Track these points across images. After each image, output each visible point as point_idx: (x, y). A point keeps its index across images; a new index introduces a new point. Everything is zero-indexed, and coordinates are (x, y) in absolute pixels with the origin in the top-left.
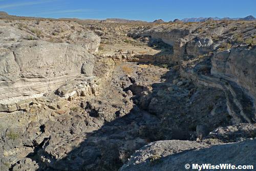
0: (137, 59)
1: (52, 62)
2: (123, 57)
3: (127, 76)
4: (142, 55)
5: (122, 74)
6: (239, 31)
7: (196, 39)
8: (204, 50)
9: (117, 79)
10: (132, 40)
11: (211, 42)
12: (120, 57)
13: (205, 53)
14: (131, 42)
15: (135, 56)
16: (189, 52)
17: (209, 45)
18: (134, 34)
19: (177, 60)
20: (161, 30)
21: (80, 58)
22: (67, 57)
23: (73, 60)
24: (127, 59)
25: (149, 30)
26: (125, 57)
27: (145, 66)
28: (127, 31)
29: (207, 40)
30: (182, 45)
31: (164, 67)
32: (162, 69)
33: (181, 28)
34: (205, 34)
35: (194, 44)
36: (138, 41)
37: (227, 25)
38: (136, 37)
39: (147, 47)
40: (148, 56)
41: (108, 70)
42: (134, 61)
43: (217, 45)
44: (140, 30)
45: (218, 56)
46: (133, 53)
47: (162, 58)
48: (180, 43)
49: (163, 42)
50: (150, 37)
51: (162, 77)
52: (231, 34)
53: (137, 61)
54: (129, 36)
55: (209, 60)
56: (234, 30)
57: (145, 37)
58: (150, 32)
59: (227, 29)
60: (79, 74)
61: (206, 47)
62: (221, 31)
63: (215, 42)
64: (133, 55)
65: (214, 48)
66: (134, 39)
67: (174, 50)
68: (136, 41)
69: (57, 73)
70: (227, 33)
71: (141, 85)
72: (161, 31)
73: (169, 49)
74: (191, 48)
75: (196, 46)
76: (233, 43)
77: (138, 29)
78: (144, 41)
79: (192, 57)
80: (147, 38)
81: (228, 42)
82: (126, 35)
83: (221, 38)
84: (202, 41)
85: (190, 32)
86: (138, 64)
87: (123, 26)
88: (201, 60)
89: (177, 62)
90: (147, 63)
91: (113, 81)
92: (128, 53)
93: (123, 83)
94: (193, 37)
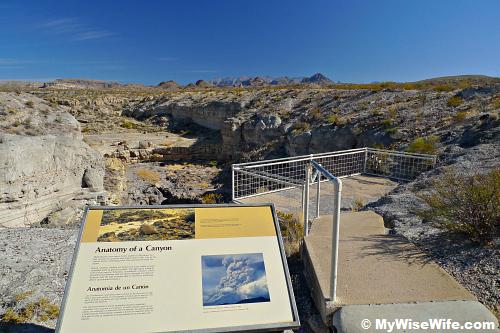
0: (158, 156)
1: (31, 170)
2: (133, 155)
3: (153, 186)
4: (169, 149)
5: (142, 184)
6: (314, 104)
7: (256, 117)
8: (271, 134)
9: (138, 193)
10: (135, 122)
11: (279, 121)
12: (127, 155)
13: (272, 138)
14: (135, 127)
15: (154, 152)
16: (247, 138)
17: (277, 125)
18: (135, 111)
19: (229, 153)
20: (189, 103)
21: (80, 160)
22: (57, 158)
23: (68, 165)
24: (141, 158)
25: (167, 104)
26: (137, 154)
27: (178, 167)
28: (119, 106)
29: (273, 118)
30: (235, 128)
31: (211, 166)
32: (209, 169)
33: (227, 100)
34: (267, 109)
35: (254, 125)
36: (148, 124)
37: (296, 95)
38: (142, 117)
39: (170, 134)
40: (179, 150)
41: (119, 178)
42: (153, 160)
43: (288, 126)
44: (147, 104)
45: (296, 141)
46: (149, 145)
47: (203, 151)
48: (231, 125)
49: (196, 124)
50: (170, 116)
51: (214, 182)
52: (305, 109)
53: (159, 160)
54: (127, 114)
55: (283, 147)
56: (307, 103)
57: (160, 115)
58: (170, 107)
59: (297, 101)
60: (79, 188)
61: (273, 129)
62: (289, 105)
63: (285, 120)
64: (150, 150)
65: (286, 130)
66: (138, 119)
67: (224, 137)
68: (144, 124)
69: (41, 191)
70: (299, 106)
71: (186, 197)
72: (189, 105)
73: (211, 136)
74: (251, 132)
75: (257, 128)
76: (310, 122)
77: (143, 101)
78: (159, 123)
79: (253, 146)
80: (165, 119)
81: (303, 120)
82: (120, 113)
83: (292, 115)
84: (266, 120)
85: (243, 105)
86: (162, 165)
87: (111, 97)
88: (272, 149)
89: (231, 156)
90: (180, 162)
91: (131, 196)
92: (141, 147)
93: (150, 198)
94: (251, 115)
